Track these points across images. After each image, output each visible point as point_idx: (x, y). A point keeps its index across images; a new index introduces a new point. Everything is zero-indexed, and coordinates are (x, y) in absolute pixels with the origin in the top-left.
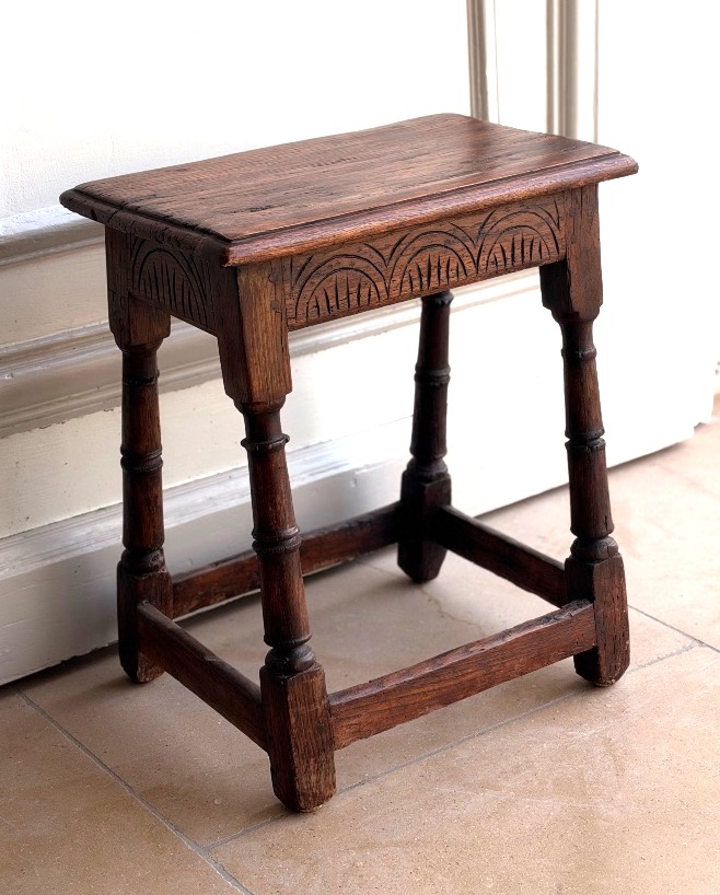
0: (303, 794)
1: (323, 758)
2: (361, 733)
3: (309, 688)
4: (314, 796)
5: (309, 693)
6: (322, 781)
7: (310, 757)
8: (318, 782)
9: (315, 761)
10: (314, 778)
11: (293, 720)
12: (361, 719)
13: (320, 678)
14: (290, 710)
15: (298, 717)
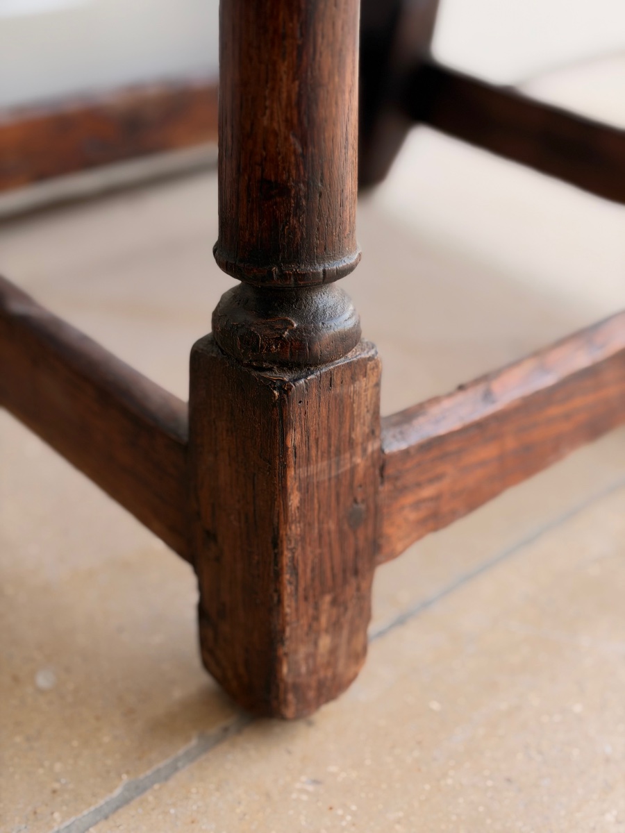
0: (296, 688)
1: (350, 590)
2: (436, 519)
3: (342, 408)
4: (321, 685)
5: (341, 423)
6: (342, 651)
7: (323, 593)
8: (333, 651)
9: (334, 602)
10: (325, 642)
11: (294, 500)
12: (444, 485)
13: (373, 380)
14: (291, 473)
15: (306, 489)
